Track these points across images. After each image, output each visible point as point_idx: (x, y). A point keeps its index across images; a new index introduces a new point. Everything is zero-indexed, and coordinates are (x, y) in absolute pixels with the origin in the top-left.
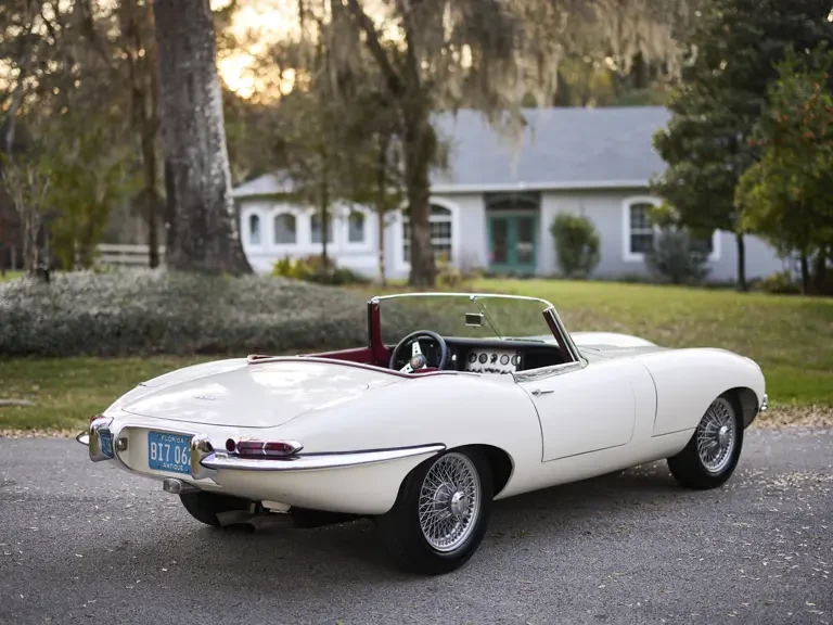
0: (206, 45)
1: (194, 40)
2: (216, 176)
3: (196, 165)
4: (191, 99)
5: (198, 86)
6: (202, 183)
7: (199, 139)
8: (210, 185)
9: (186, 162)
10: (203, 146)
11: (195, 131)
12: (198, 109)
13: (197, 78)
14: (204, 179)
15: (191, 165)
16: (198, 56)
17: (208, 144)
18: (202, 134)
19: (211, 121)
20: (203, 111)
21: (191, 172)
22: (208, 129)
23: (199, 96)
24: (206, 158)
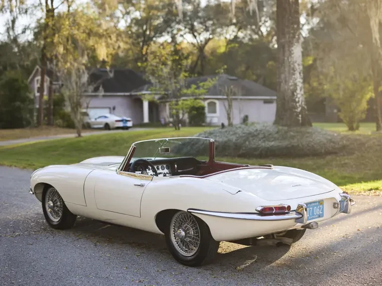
0: (292, 32)
1: (286, 30)
2: (291, 86)
3: (284, 81)
4: (284, 55)
5: (287, 48)
6: (285, 89)
7: (285, 71)
8: (288, 89)
9: (281, 80)
10: (287, 73)
11: (284, 68)
12: (286, 58)
13: (286, 46)
14: (286, 87)
15: (282, 82)
16: (287, 36)
17: (289, 73)
18: (287, 69)
19: (292, 63)
20: (288, 59)
21: (282, 84)
22: (290, 66)
23: (287, 53)
24: (287, 79)
